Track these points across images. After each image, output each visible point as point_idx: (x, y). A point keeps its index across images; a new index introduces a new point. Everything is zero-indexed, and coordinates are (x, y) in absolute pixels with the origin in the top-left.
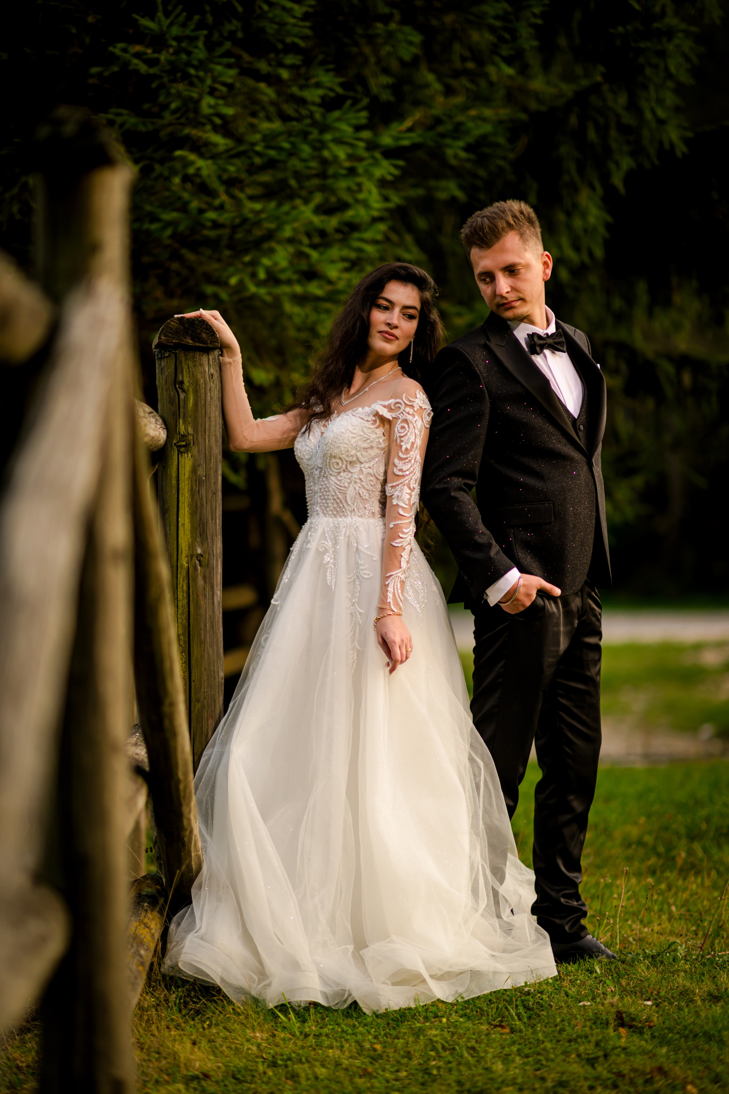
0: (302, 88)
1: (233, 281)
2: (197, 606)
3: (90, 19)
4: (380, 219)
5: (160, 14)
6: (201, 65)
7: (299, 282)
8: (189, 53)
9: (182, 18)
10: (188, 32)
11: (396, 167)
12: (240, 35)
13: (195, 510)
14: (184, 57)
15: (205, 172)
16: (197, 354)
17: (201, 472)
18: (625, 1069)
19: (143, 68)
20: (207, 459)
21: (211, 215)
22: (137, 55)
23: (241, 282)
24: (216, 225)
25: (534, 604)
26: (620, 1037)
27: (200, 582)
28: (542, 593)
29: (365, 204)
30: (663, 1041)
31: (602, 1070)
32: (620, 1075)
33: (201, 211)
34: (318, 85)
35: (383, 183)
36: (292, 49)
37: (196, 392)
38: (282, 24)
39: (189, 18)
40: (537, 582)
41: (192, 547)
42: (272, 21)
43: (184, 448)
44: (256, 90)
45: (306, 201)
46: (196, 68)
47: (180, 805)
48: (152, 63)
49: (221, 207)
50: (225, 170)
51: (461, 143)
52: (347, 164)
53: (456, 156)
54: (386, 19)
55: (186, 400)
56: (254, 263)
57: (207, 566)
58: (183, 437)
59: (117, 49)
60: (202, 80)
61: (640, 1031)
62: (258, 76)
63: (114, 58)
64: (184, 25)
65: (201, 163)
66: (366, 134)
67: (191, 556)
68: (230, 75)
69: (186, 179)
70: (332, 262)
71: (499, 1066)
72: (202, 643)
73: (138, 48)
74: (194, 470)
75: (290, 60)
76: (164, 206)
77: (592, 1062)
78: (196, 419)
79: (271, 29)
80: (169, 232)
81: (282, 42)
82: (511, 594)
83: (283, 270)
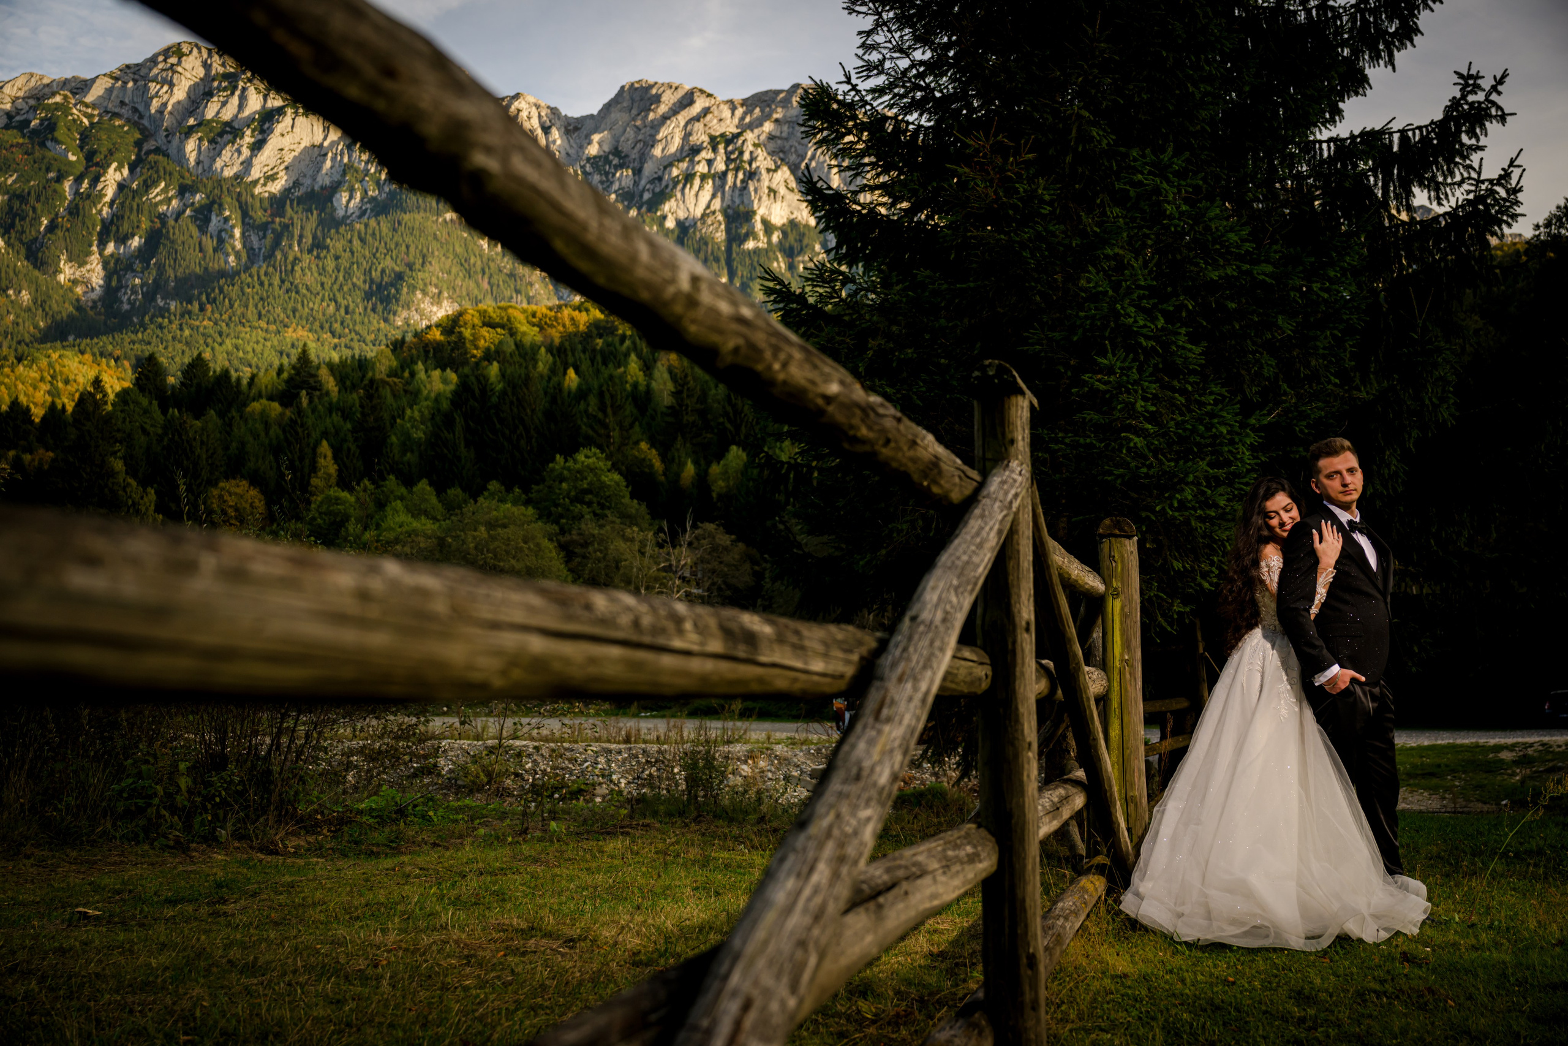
0: (1200, 396)
1: (1158, 508)
2: (1126, 689)
3: (1072, 363)
4: (1253, 470)
5: (1110, 355)
6: (1136, 383)
7: (1201, 508)
8: (1128, 376)
9: (1123, 357)
10: (1127, 364)
11: (1260, 437)
12: (1161, 366)
13: (1124, 632)
14: (1125, 378)
15: (1139, 445)
16: (1123, 539)
17: (1127, 610)
18: (1405, 988)
19: (1102, 387)
20: (1130, 601)
21: (1144, 470)
22: (1099, 380)
23: (1163, 509)
24: (1147, 475)
25: (1347, 688)
26: (1404, 968)
27: (1128, 676)
28: (1353, 680)
29: (1242, 460)
30: (1434, 971)
31: (1388, 987)
32: (1401, 990)
33: (1137, 468)
34: (1211, 393)
35: (1252, 448)
36: (1193, 372)
37: (1122, 562)
38: (1186, 358)
39: (1127, 356)
40: (1351, 673)
41: (1122, 655)
42: (1180, 356)
43: (1116, 595)
44: (1174, 398)
45: (1203, 459)
46: (1133, 385)
47: (1109, 807)
48: (1105, 383)
49: (1150, 467)
50: (1153, 444)
51: (1305, 423)
52: (1228, 437)
53: (1301, 431)
54: (1254, 353)
55: (1116, 567)
56: (1171, 498)
57: (1132, 667)
58: (1116, 589)
59: (1086, 377)
60: (1136, 391)
61: (1420, 967)
62: (1174, 390)
63: (1085, 383)
64: (1123, 361)
65: (1136, 439)
66: (1239, 418)
67: (1122, 660)
68: (1154, 388)
69: (1129, 450)
70: (1221, 495)
71: (1318, 981)
72: (1130, 713)
73: (1100, 376)
74: (1122, 609)
75: (1192, 379)
76: (1117, 467)
77: (1382, 982)
78: (1122, 578)
79: (1179, 361)
80: (1119, 481)
81: (1188, 368)
82: (1333, 680)
83: (1190, 502)
